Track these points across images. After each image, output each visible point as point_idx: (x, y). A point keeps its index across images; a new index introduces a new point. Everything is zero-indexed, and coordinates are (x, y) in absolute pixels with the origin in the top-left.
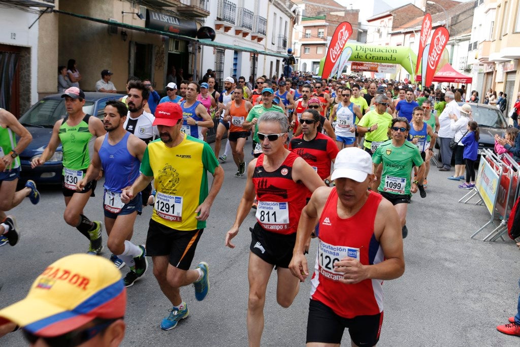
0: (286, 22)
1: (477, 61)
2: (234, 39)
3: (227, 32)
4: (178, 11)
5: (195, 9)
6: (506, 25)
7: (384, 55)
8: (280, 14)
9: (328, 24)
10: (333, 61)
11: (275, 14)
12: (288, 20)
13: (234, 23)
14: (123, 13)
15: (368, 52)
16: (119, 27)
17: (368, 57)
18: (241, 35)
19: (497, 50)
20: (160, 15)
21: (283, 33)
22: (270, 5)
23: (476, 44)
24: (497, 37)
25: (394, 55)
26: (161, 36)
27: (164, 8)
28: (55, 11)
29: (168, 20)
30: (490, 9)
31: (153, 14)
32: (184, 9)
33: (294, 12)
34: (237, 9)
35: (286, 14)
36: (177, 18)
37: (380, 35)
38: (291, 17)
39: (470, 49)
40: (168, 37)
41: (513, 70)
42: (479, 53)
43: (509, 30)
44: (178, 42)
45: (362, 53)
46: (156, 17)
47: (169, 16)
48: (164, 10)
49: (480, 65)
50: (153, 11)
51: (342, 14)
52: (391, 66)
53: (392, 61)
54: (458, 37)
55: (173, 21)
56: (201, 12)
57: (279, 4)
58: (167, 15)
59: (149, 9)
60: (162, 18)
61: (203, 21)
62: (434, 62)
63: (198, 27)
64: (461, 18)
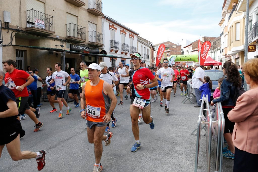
0: (148, 49)
1: (224, 57)
2: (121, 55)
3: (116, 52)
4: (88, 45)
5: (95, 43)
6: (232, 38)
7: (187, 58)
8: (144, 46)
9: (170, 51)
10: (159, 60)
11: (142, 46)
12: (149, 48)
13: (119, 49)
14: (56, 46)
15: (181, 57)
16: (54, 52)
17: (181, 59)
18: (124, 54)
19: (230, 50)
20: (78, 46)
21: (147, 53)
22: (138, 43)
23: (222, 50)
24: (229, 45)
25: (191, 58)
26: (80, 55)
27: (80, 43)
28: (13, 45)
29: (82, 48)
30: (226, 35)
31: (73, 46)
32: (91, 43)
33: (151, 45)
34: (120, 43)
35: (147, 46)
36: (88, 48)
37: (188, 52)
38: (150, 47)
39: (221, 52)
40: (84, 55)
41: (238, 57)
42: (224, 53)
43: (233, 40)
44: (91, 57)
45: (179, 58)
46: (75, 47)
47: (83, 46)
48: (80, 44)
49: (225, 58)
50: (73, 45)
51: (175, 47)
52: (191, 62)
53: (190, 60)
54: (216, 49)
55: (85, 48)
56: (98, 44)
57: (143, 42)
58: (82, 46)
59: (71, 44)
60: (79, 47)
61: (103, 49)
62: (205, 57)
63: (100, 51)
64: (217, 42)
